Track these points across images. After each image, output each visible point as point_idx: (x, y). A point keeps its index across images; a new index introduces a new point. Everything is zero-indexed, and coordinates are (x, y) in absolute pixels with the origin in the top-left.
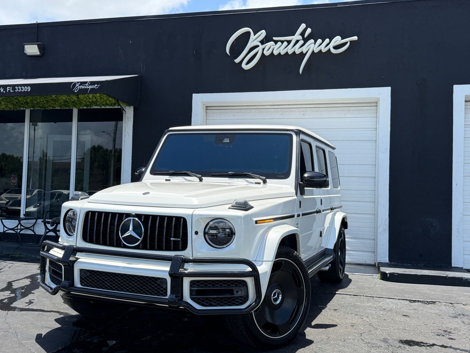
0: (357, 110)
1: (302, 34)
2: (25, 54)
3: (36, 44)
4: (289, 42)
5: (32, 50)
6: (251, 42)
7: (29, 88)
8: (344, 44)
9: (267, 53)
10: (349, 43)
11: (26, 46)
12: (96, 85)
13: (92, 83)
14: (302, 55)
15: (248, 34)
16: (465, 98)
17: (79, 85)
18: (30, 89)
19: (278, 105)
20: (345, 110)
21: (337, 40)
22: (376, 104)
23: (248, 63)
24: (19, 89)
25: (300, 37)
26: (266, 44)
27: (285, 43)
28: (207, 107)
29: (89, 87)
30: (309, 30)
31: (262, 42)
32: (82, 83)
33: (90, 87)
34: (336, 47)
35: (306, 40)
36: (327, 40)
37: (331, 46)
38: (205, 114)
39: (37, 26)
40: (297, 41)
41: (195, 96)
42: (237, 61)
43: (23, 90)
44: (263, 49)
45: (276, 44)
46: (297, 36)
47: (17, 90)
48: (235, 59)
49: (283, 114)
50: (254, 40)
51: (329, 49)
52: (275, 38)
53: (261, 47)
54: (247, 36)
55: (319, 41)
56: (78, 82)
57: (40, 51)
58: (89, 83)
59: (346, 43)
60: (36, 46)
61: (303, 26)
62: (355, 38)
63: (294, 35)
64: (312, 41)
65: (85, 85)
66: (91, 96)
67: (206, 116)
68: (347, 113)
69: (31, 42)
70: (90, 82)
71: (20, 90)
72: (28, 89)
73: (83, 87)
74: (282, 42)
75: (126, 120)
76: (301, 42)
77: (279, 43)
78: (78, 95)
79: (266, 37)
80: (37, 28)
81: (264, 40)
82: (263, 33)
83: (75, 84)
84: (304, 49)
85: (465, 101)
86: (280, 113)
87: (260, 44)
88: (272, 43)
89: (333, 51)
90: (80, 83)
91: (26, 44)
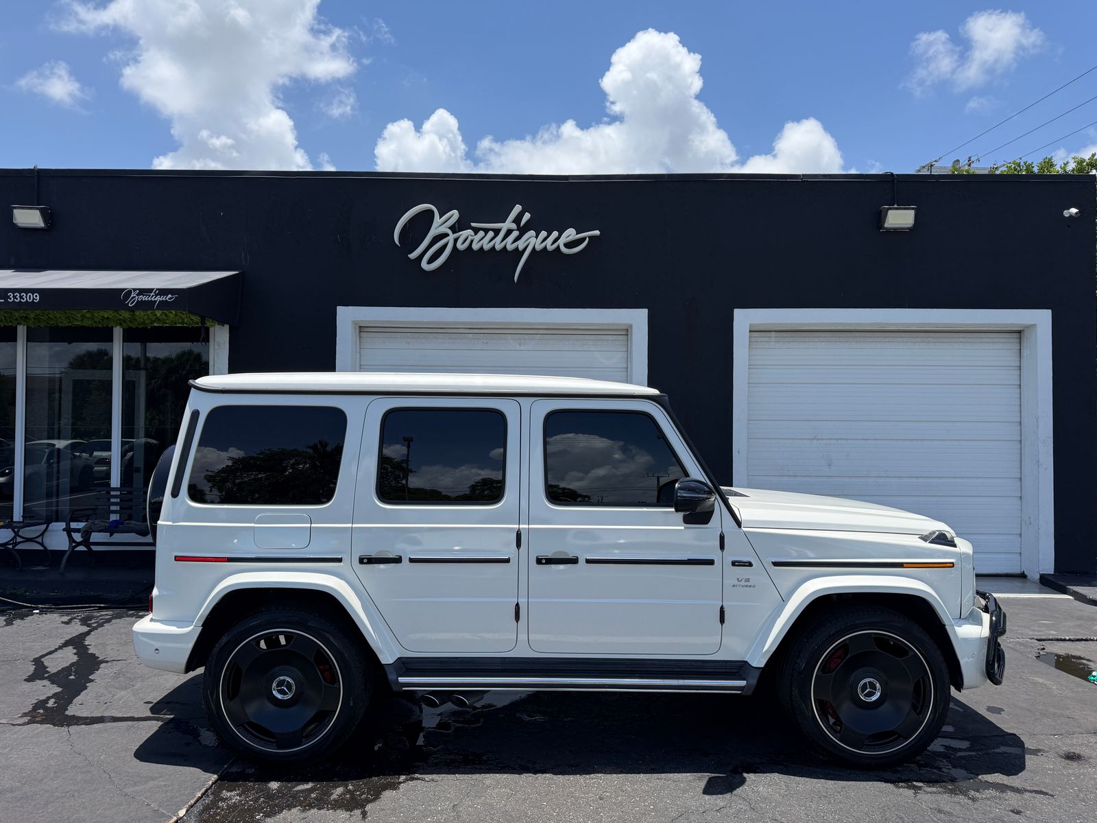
0: (599, 340)
1: (517, 220)
2: (15, 225)
3: (37, 209)
4: (497, 232)
5: (28, 217)
6: (436, 229)
7: (36, 296)
8: (581, 241)
9: (462, 247)
10: (587, 239)
11: (16, 212)
12: (170, 296)
13: (165, 292)
14: (518, 253)
15: (430, 214)
16: (750, 327)
17: (138, 295)
18: (38, 298)
19: (480, 329)
20: (581, 340)
21: (570, 234)
22: (626, 331)
23: (430, 261)
24: (15, 297)
25: (514, 226)
26: (461, 233)
27: (491, 234)
28: (360, 327)
29: (156, 299)
30: (527, 216)
31: (454, 229)
32: (145, 291)
33: (158, 299)
34: (569, 245)
35: (523, 231)
36: (555, 234)
37: (561, 242)
38: (358, 337)
39: (36, 173)
40: (509, 232)
41: (340, 309)
42: (413, 256)
43: (23, 299)
44: (456, 240)
45: (476, 234)
46: (509, 224)
47: (11, 299)
48: (410, 253)
49: (485, 343)
50: (440, 225)
51: (558, 247)
52: (473, 225)
53: (452, 237)
54: (427, 217)
55: (544, 234)
56: (135, 290)
57: (45, 221)
58: (156, 291)
59: (583, 240)
60: (37, 212)
61: (518, 208)
62: (597, 232)
63: (504, 221)
64: (532, 233)
65: (149, 296)
66: (158, 313)
67: (360, 342)
68: (583, 344)
69: (27, 203)
70: (157, 289)
71: (17, 299)
72: (34, 299)
74: (486, 231)
75: (216, 347)
76: (516, 234)
77: (481, 233)
78: (133, 311)
79: (458, 221)
80: (36, 178)
81: (457, 225)
82: (454, 215)
83: (129, 292)
84: (521, 244)
85: (750, 331)
86: (482, 340)
87: (449, 232)
88: (470, 232)
89: (563, 249)
90: (138, 291)
91: (15, 208)
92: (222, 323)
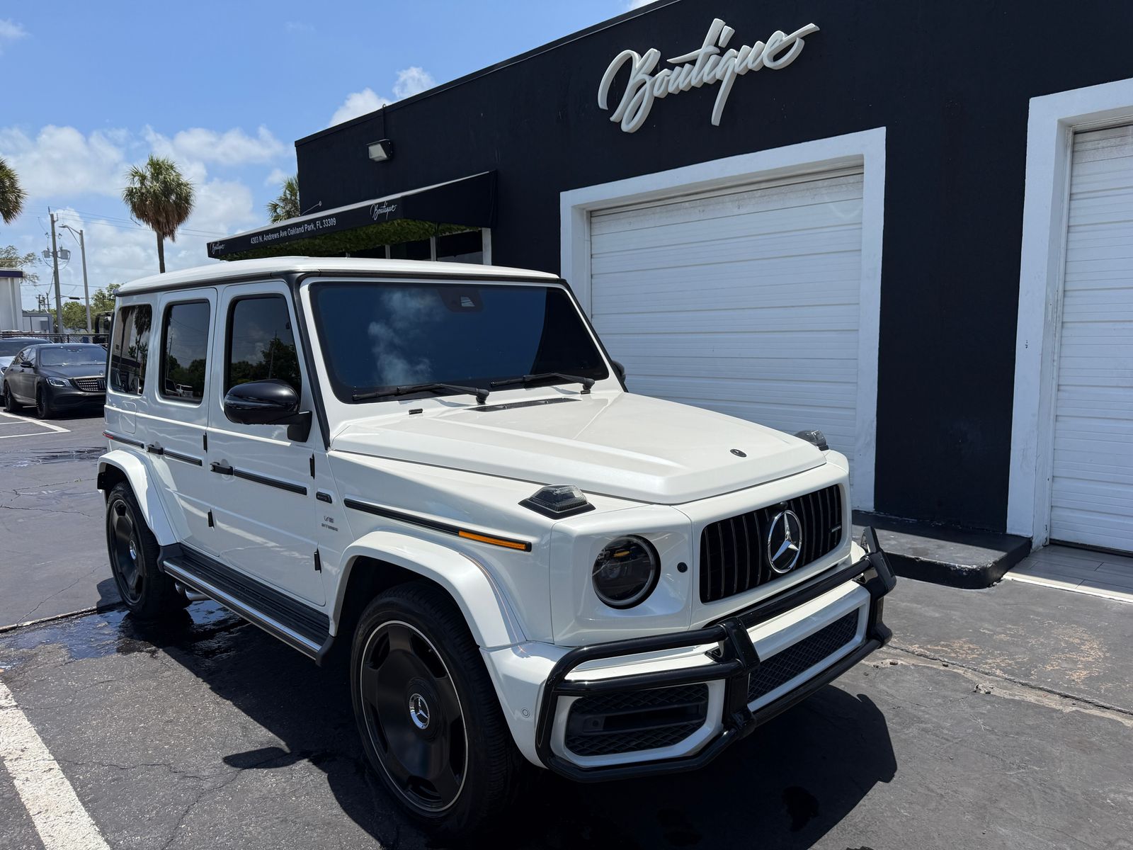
0: (836, 185)
1: (717, 40)
2: (373, 160)
3: (379, 143)
4: (693, 62)
5: (377, 152)
6: (634, 78)
8: (792, 44)
9: (658, 92)
10: (798, 40)
11: (371, 148)
12: (393, 206)
13: (390, 203)
17: (378, 209)
18: (336, 221)
19: (696, 193)
20: (812, 189)
21: (777, 39)
24: (326, 223)
25: (712, 48)
26: (658, 75)
27: (687, 66)
28: (591, 212)
29: (386, 211)
30: (726, 31)
32: (381, 205)
33: (388, 210)
34: (776, 56)
35: (722, 52)
36: (758, 44)
37: (765, 54)
38: (586, 225)
40: (707, 59)
41: (562, 196)
42: (615, 118)
43: (329, 224)
45: (672, 72)
46: (707, 47)
47: (324, 225)
48: (611, 116)
49: (703, 211)
50: (638, 71)
51: (763, 62)
52: (672, 60)
53: (649, 83)
55: (745, 48)
56: (376, 204)
57: (386, 152)
58: (386, 204)
60: (379, 146)
61: (716, 23)
62: (811, 27)
63: (701, 48)
64: (732, 52)
65: (383, 208)
67: (590, 229)
68: (815, 195)
69: (373, 141)
70: (387, 201)
72: (333, 222)
73: (381, 211)
74: (682, 65)
75: (484, 250)
76: (714, 58)
77: (678, 69)
80: (383, 116)
83: (374, 207)
84: (719, 72)
86: (699, 208)
87: (647, 78)
88: (666, 71)
89: (769, 64)
90: (378, 206)
91: (369, 146)
92: (487, 226)
